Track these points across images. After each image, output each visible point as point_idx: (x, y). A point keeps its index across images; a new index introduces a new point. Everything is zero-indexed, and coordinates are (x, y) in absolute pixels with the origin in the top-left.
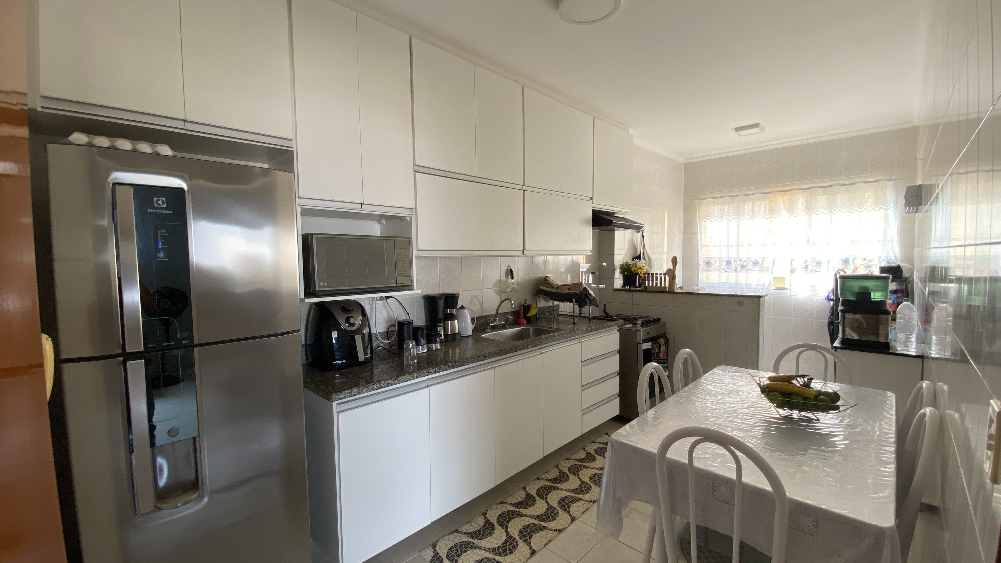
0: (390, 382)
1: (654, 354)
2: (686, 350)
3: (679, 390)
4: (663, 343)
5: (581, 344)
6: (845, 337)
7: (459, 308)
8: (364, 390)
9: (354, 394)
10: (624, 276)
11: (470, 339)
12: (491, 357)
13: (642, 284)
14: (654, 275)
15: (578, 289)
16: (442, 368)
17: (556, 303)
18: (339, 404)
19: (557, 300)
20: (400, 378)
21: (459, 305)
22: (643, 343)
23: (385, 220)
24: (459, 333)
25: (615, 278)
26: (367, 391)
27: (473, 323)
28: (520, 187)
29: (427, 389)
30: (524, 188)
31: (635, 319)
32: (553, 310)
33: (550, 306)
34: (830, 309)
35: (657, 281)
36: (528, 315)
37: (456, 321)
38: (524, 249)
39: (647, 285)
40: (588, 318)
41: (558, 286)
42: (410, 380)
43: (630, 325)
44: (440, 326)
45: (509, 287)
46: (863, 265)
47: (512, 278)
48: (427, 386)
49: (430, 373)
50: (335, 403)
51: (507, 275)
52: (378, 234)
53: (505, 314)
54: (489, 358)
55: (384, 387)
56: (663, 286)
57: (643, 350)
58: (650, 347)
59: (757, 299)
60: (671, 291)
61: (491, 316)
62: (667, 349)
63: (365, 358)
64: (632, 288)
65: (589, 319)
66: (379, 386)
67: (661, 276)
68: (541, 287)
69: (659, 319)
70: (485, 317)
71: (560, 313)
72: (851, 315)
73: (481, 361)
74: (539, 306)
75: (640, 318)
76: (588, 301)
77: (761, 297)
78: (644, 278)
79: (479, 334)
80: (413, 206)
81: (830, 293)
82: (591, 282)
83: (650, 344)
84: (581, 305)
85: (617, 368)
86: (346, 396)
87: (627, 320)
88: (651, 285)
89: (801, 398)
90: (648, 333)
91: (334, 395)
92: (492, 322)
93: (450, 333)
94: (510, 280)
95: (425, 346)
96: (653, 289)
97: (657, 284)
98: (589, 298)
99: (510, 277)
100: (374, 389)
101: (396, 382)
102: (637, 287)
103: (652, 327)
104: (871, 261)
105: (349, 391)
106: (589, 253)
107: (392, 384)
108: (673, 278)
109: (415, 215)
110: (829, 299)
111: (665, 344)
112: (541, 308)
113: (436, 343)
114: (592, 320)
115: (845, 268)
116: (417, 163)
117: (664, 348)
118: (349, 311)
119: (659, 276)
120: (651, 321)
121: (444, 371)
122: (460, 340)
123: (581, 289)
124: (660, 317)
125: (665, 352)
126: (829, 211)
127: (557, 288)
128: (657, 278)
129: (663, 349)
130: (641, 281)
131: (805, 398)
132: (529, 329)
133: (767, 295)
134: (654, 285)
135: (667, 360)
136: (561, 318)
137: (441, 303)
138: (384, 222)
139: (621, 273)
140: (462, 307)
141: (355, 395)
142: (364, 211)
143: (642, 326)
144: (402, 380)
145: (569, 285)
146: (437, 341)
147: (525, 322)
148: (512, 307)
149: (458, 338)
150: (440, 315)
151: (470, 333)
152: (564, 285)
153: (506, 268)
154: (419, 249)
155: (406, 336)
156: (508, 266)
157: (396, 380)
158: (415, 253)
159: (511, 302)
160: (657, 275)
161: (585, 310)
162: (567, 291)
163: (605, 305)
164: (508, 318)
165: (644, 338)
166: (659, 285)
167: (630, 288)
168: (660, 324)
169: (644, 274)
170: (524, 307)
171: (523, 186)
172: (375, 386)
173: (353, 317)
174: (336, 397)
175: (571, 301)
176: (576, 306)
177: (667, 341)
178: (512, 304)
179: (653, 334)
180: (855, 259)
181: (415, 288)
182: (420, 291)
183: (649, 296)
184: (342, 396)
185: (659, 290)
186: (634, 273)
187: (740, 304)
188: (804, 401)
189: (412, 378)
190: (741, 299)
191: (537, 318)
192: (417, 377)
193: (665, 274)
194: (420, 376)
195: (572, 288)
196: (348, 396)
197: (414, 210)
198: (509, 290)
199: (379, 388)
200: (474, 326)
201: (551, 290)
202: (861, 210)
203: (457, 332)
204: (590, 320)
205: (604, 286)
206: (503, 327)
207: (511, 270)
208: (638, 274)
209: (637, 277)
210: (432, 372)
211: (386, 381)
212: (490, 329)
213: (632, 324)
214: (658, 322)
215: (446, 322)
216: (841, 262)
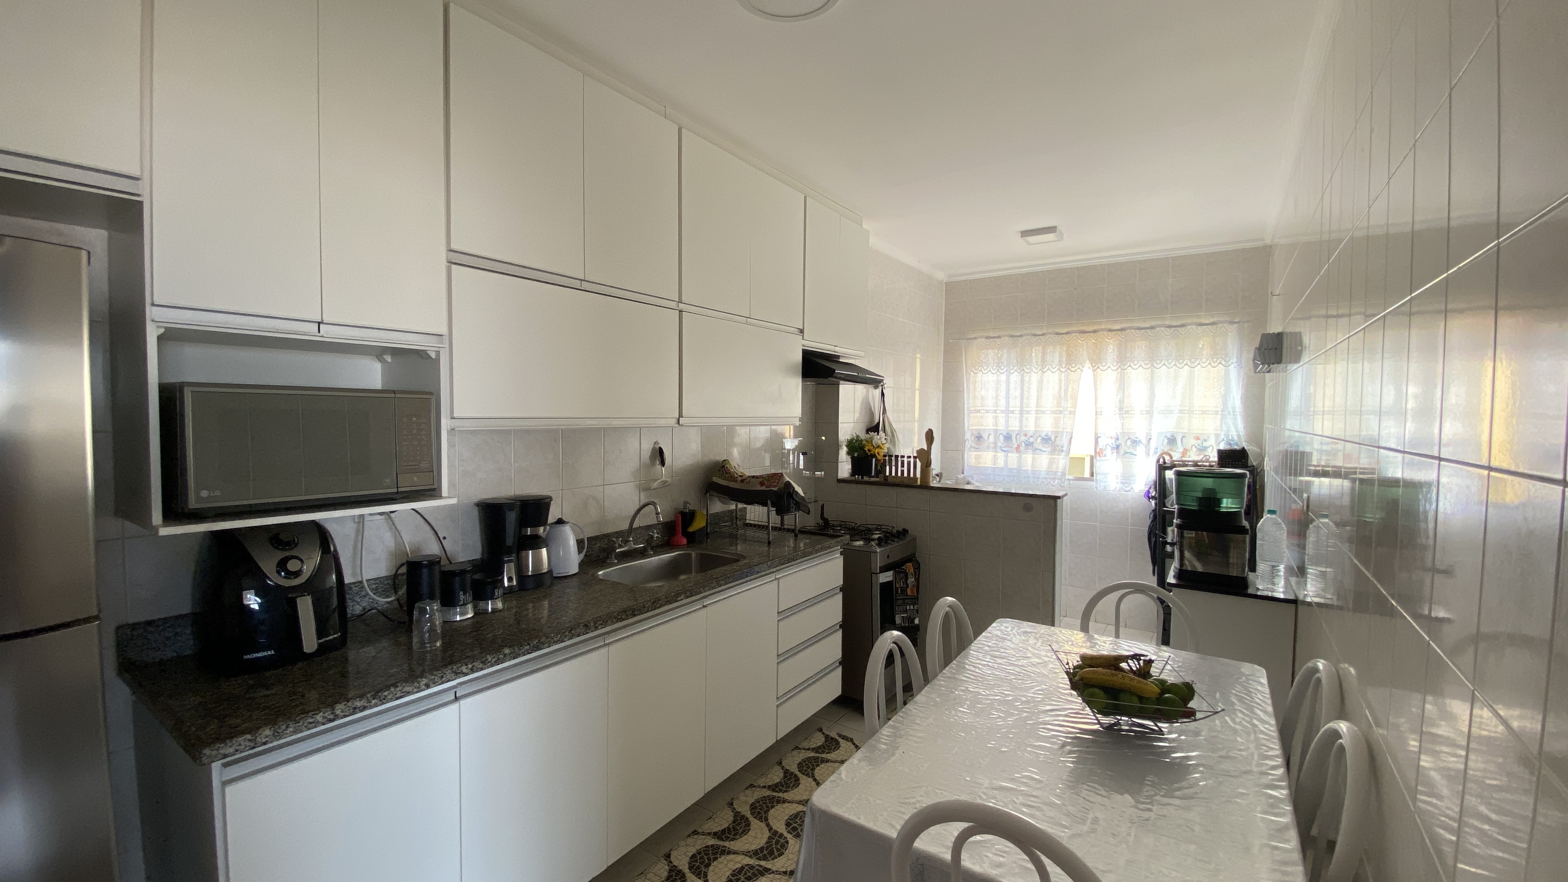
0: (358, 704)
1: (897, 589)
2: (947, 600)
3: (935, 676)
4: (912, 570)
5: (779, 582)
6: (1183, 568)
7: (552, 524)
8: (291, 729)
9: (264, 740)
10: (853, 459)
11: (574, 582)
12: (600, 627)
13: (880, 471)
14: (899, 459)
15: (776, 484)
16: (490, 660)
17: (740, 506)
18: (225, 765)
19: (740, 502)
20: (386, 693)
21: (551, 519)
22: (881, 572)
23: (391, 355)
24: (550, 572)
25: (840, 460)
26: (295, 732)
27: (580, 552)
28: (673, 305)
29: (455, 707)
30: (681, 306)
31: (869, 530)
32: (737, 518)
33: (732, 510)
34: (1151, 511)
35: (903, 469)
36: (691, 529)
37: (544, 551)
38: (681, 415)
39: (888, 474)
40: (793, 531)
41: (743, 478)
42: (409, 693)
43: (861, 543)
44: (510, 561)
45: (656, 480)
46: (1196, 447)
47: (663, 463)
48: (457, 699)
49: (458, 674)
50: (216, 766)
51: (652, 457)
52: (378, 385)
53: (649, 527)
54: (596, 628)
55: (345, 716)
56: (912, 475)
57: (881, 584)
58: (890, 579)
59: (1052, 501)
60: (925, 486)
61: (618, 534)
62: (917, 580)
63: (320, 645)
64: (866, 478)
65: (797, 533)
66: (331, 717)
67: (909, 460)
68: (715, 479)
69: (905, 532)
70: (607, 536)
71: (748, 522)
72: (1192, 534)
73: (579, 636)
74: (710, 512)
75: (877, 529)
76: (792, 505)
77: (1059, 497)
78: (884, 462)
79: (591, 572)
80: (444, 330)
81: (1150, 488)
82: (801, 467)
83: (891, 573)
84: (780, 512)
85: (839, 618)
86: (242, 747)
87: (856, 532)
88: (893, 474)
89: (1135, 699)
90: (888, 557)
91: (207, 751)
92: (620, 546)
93: (530, 574)
94: (659, 467)
95: (470, 607)
96: (897, 481)
97: (902, 472)
98: (794, 499)
99: (658, 462)
100: (317, 724)
101: (373, 702)
102: (873, 477)
103: (895, 544)
104: (1205, 440)
105: (249, 736)
106: (798, 423)
107: (365, 708)
108: (927, 464)
109: (448, 349)
110: (1148, 496)
111: (915, 572)
112: (716, 515)
113: (492, 598)
114: (800, 536)
115: (1171, 450)
116: (454, 246)
117: (913, 580)
118: (290, 544)
119: (906, 460)
120: (893, 535)
121: (492, 666)
122: (552, 584)
123: (781, 485)
124: (906, 528)
125: (913, 586)
126: (1150, 365)
127: (742, 481)
128: (903, 463)
129: (911, 580)
130: (879, 468)
131: (1141, 699)
132: (690, 555)
133: (1066, 495)
134: (899, 474)
135: (917, 598)
136: (750, 533)
137: (512, 517)
138: (389, 359)
139: (848, 453)
140: (560, 522)
141: (265, 743)
142: (322, 336)
143: (879, 545)
144: (389, 697)
145: (761, 477)
146: (496, 594)
147: (685, 541)
148: (657, 517)
149: (548, 581)
150: (510, 541)
151: (574, 569)
152: (753, 477)
153: (652, 446)
154: (455, 415)
155: (425, 589)
156: (655, 443)
157: (374, 699)
158: (445, 423)
159: (656, 509)
160: (903, 459)
161: (789, 520)
162: (759, 488)
163: (823, 507)
164: (652, 537)
165: (882, 564)
166: (906, 475)
167: (862, 478)
168: (908, 539)
169: (885, 456)
170: (683, 514)
171: (679, 302)
172: (319, 718)
173: (297, 558)
174: (214, 753)
175: (764, 504)
176: (773, 513)
177: (917, 567)
178: (657, 514)
179: (896, 557)
180: (1184, 437)
181: (445, 493)
182: (454, 501)
183: (892, 491)
184: (231, 750)
185: (906, 482)
186: (869, 454)
187: (1027, 508)
188: (1140, 704)
189: (415, 690)
190: (1029, 500)
191: (707, 534)
192: (428, 686)
193: (915, 458)
194: (436, 684)
195: (766, 482)
196: (247, 748)
197: (446, 339)
198: (655, 485)
199: (331, 721)
200: (582, 555)
201: (732, 485)
202: (1193, 365)
203: (545, 570)
204: (796, 536)
205: (823, 473)
206: (642, 554)
207: (661, 451)
208: (874, 456)
209: (874, 460)
210: (465, 670)
211: (350, 704)
212: (616, 558)
213: (865, 539)
214: (904, 535)
215: (524, 553)
216: (1166, 441)
